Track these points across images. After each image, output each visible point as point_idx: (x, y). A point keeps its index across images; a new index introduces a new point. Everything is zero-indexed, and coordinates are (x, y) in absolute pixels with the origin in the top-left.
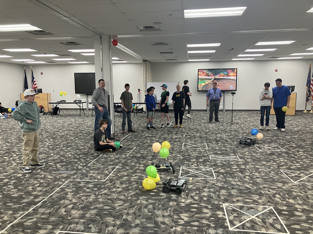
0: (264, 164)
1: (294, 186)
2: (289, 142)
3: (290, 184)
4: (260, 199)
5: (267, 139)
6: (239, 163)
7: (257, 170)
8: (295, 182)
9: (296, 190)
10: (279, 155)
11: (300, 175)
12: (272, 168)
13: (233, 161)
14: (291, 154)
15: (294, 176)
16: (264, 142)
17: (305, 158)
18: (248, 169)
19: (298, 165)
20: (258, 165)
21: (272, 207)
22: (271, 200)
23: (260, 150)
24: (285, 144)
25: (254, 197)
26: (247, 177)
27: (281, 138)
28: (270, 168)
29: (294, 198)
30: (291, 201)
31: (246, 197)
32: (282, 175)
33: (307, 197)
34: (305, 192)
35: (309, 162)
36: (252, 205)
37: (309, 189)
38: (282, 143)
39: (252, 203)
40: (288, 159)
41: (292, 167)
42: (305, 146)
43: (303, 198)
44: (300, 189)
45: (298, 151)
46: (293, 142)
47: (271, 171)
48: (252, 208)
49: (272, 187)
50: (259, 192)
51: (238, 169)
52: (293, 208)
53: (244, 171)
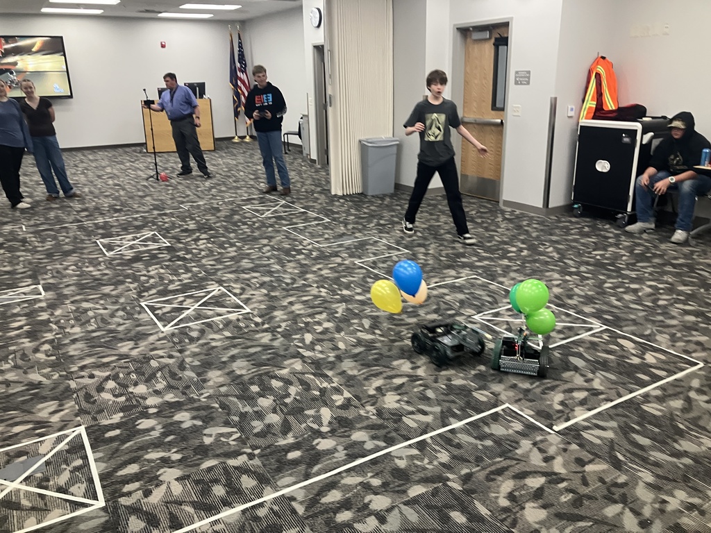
0: (104, 295)
1: (159, 340)
2: (183, 220)
3: (152, 339)
4: (58, 411)
5: (136, 219)
6: (36, 306)
7: (81, 316)
8: (166, 328)
9: (160, 353)
10: (153, 258)
11: (185, 303)
14: (180, 249)
15: (168, 313)
16: (125, 229)
18: (58, 319)
19: (186, 279)
20: (87, 301)
21: (82, 430)
23: (109, 254)
24: (173, 226)
25: (43, 409)
26: (47, 347)
27: (168, 212)
28: (116, 303)
29: (150, 378)
30: (141, 389)
31: (17, 420)
32: (141, 316)
33: (182, 366)
34: (181, 351)
35: (211, 265)
36: (25, 443)
37: (192, 340)
38: (167, 225)
39: (27, 434)
40: (168, 267)
41: (171, 287)
42: (214, 223)
43: (170, 371)
44: (171, 344)
45: (197, 239)
46: (193, 219)
47: (117, 310)
48: (20, 453)
49: (104, 361)
50: (61, 388)
51: (25, 328)
52: (139, 409)
53: (44, 328)
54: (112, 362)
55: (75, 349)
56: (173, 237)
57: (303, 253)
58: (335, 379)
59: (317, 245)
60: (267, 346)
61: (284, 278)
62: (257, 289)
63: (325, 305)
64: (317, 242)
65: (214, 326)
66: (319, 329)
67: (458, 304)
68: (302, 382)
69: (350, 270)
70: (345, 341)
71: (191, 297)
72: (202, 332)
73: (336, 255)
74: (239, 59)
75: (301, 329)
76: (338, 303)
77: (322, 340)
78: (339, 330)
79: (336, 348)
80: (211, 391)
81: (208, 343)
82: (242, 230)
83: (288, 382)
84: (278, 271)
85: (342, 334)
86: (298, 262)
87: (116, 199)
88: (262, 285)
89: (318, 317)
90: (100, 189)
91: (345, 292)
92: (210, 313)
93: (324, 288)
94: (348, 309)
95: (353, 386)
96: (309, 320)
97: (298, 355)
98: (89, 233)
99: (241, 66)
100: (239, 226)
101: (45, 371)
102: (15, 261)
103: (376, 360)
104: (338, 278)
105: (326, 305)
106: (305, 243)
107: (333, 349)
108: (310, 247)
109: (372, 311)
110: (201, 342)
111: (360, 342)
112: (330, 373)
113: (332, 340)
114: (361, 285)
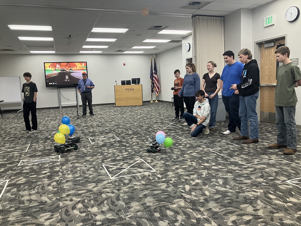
0: (87, 160)
1: (108, 183)
2: (127, 130)
3: (105, 182)
5: (107, 130)
7: (73, 170)
8: (113, 178)
9: (108, 190)
10: (112, 145)
11: (123, 166)
14: (124, 142)
15: (114, 170)
16: (101, 133)
17: (136, 145)
18: (63, 170)
19: (125, 155)
20: (78, 163)
23: (93, 143)
24: (122, 132)
27: (121, 127)
28: (90, 164)
29: (100, 204)
30: (95, 210)
32: (102, 171)
33: (118, 199)
34: (118, 190)
35: (137, 149)
37: (125, 184)
38: (119, 132)
40: (117, 149)
41: (118, 158)
42: (140, 132)
43: (111, 201)
44: (114, 186)
45: (133, 138)
46: (131, 130)
47: (91, 168)
49: (80, 192)
50: (55, 205)
51: (48, 174)
52: (92, 222)
53: (56, 175)
54: (83, 193)
55: (67, 186)
56: (122, 137)
57: (182, 145)
58: (205, 213)
59: (189, 142)
60: (164, 190)
61: (173, 156)
62: (159, 161)
63: (195, 170)
64: (189, 140)
65: (137, 178)
66: (194, 183)
67: (274, 174)
68: (185, 213)
69: (207, 154)
70: (209, 191)
71: (127, 163)
72: (130, 180)
73: (199, 146)
75: (183, 182)
76: (203, 169)
77: (196, 189)
78: (205, 184)
79: (204, 195)
80: (132, 214)
81: (133, 187)
82: (152, 134)
83: (177, 213)
84: (169, 153)
85: (207, 186)
86: (180, 149)
87: (100, 122)
88: (162, 159)
89: (192, 177)
90: (94, 119)
91: (206, 164)
92: (135, 171)
93: (195, 162)
94: (208, 173)
95: (217, 219)
96: (187, 178)
97: (181, 197)
98: (86, 135)
100: (151, 133)
101: (50, 196)
103: (230, 203)
104: (202, 157)
105: (196, 170)
106: (183, 140)
107: (202, 195)
108: (185, 142)
109: (223, 175)
110: (129, 186)
111: (218, 192)
112: (202, 209)
113: (201, 189)
114: (215, 161)
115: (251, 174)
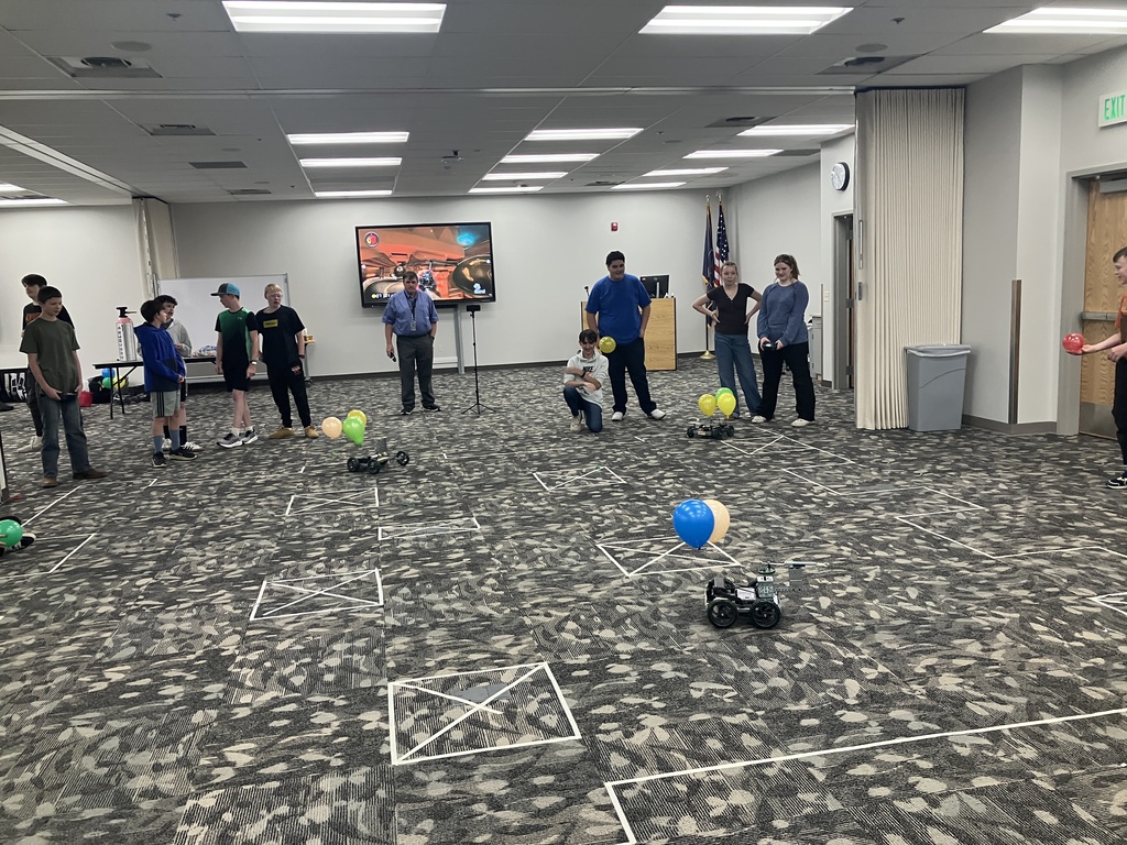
0: (551, 533)
1: (624, 585)
2: (641, 453)
3: (614, 583)
4: (516, 645)
5: (579, 451)
6: (473, 539)
7: (525, 553)
8: (632, 574)
9: (628, 599)
10: (605, 496)
11: (652, 549)
12: (573, 540)
13: (454, 536)
14: (640, 489)
15: (631, 557)
16: (566, 462)
17: (677, 498)
18: (499, 554)
19: (651, 522)
20: (532, 538)
21: (545, 665)
22: (548, 642)
23: (550, 489)
24: (628, 461)
25: (498, 641)
26: (491, 581)
27: (620, 443)
28: (566, 542)
29: (618, 624)
30: (608, 634)
31: (472, 648)
32: (598, 559)
33: (656, 616)
34: (652, 600)
36: (484, 670)
37: (665, 589)
38: (619, 459)
39: (485, 662)
40: (625, 507)
41: (632, 530)
42: (683, 460)
43: (641, 619)
44: (639, 592)
45: (661, 478)
46: (652, 454)
47: (569, 550)
48: (481, 679)
49: (561, 600)
50: (516, 622)
51: (465, 560)
52: (609, 653)
53: (485, 562)
54: (570, 603)
55: (525, 587)
56: (628, 474)
57: (814, 503)
58: (864, 651)
59: (835, 493)
61: (786, 530)
62: (747, 540)
63: (848, 566)
64: (835, 489)
65: (693, 577)
66: (841, 593)
67: (1065, 581)
68: (818, 649)
69: (887, 527)
70: (880, 611)
71: (660, 542)
72: (678, 583)
73: (865, 506)
74: (719, 241)
75: (814, 590)
76: (868, 565)
77: (847, 607)
78: (871, 597)
79: (867, 617)
80: (696, 645)
81: (687, 595)
82: (722, 469)
83: (798, 647)
84: (777, 522)
85: (876, 601)
86: (807, 511)
87: (551, 426)
88: (755, 536)
89: (838, 580)
90: (528, 415)
91: (879, 553)
92: (686, 562)
93: (848, 546)
94: (883, 573)
95: (892, 660)
96: (825, 581)
97: (810, 620)
98: (523, 465)
99: (721, 252)
100: (718, 465)
101: (494, 605)
102: (441, 492)
103: (927, 635)
104: (869, 536)
105: (850, 566)
106: (816, 489)
107: (861, 617)
108: (824, 495)
109: (922, 579)
110: (676, 592)
111: (902, 613)
112: (858, 644)
113: (860, 607)
114: (905, 546)
115: (1001, 579)
